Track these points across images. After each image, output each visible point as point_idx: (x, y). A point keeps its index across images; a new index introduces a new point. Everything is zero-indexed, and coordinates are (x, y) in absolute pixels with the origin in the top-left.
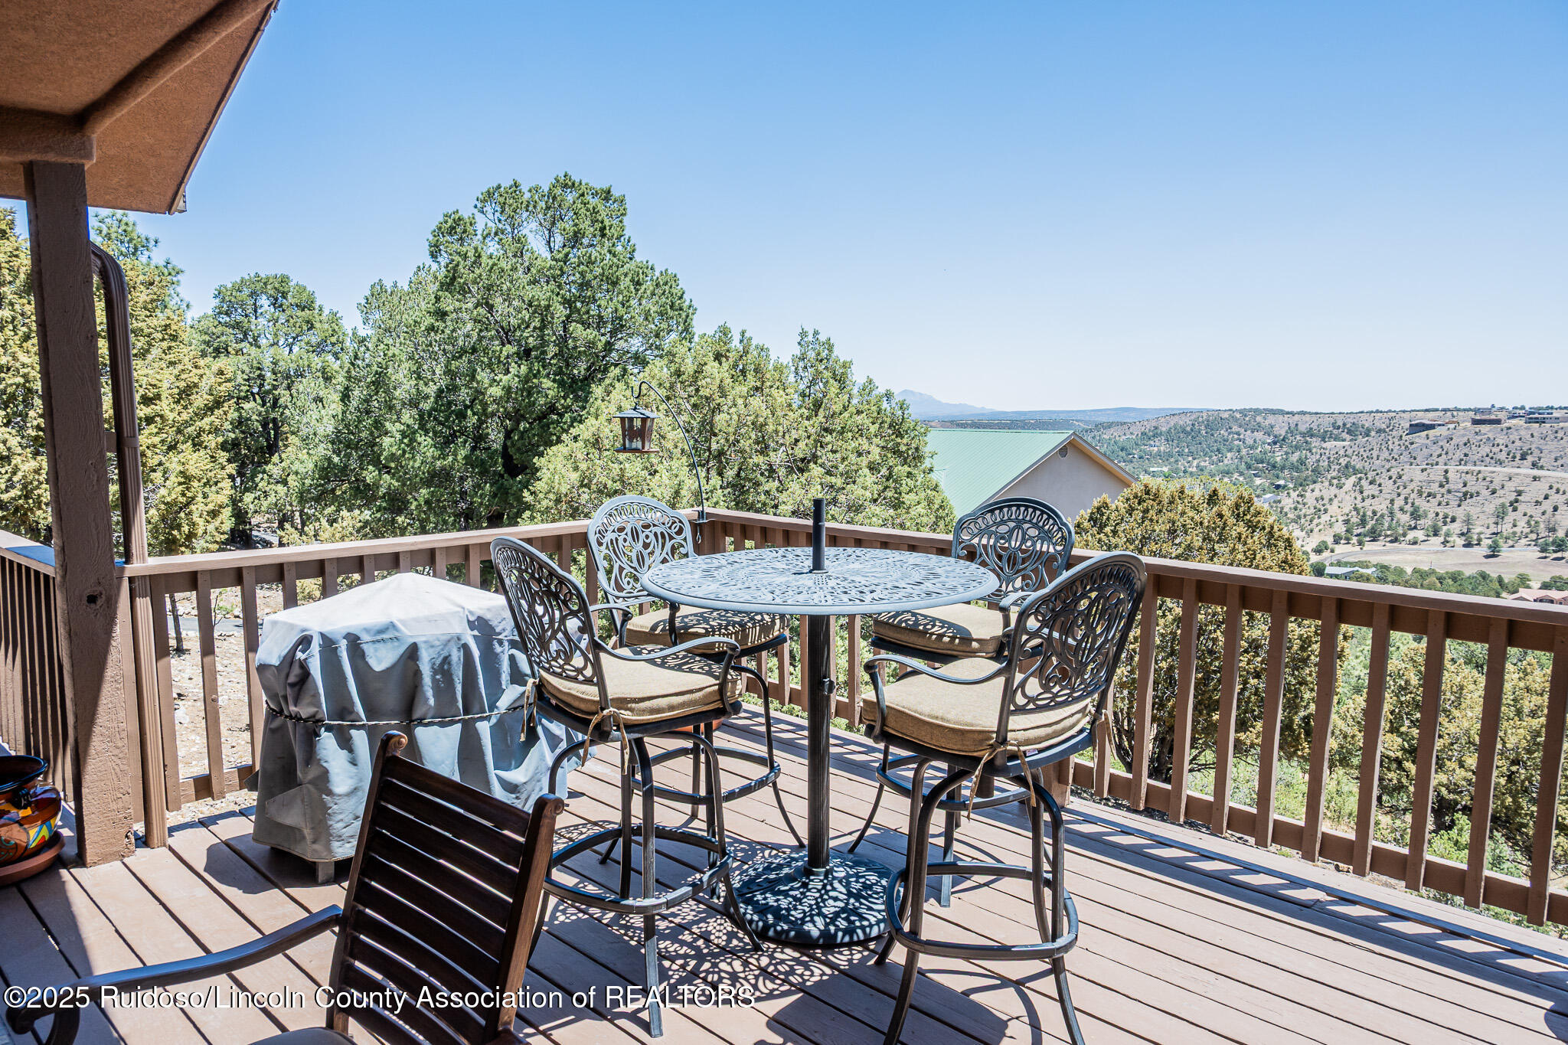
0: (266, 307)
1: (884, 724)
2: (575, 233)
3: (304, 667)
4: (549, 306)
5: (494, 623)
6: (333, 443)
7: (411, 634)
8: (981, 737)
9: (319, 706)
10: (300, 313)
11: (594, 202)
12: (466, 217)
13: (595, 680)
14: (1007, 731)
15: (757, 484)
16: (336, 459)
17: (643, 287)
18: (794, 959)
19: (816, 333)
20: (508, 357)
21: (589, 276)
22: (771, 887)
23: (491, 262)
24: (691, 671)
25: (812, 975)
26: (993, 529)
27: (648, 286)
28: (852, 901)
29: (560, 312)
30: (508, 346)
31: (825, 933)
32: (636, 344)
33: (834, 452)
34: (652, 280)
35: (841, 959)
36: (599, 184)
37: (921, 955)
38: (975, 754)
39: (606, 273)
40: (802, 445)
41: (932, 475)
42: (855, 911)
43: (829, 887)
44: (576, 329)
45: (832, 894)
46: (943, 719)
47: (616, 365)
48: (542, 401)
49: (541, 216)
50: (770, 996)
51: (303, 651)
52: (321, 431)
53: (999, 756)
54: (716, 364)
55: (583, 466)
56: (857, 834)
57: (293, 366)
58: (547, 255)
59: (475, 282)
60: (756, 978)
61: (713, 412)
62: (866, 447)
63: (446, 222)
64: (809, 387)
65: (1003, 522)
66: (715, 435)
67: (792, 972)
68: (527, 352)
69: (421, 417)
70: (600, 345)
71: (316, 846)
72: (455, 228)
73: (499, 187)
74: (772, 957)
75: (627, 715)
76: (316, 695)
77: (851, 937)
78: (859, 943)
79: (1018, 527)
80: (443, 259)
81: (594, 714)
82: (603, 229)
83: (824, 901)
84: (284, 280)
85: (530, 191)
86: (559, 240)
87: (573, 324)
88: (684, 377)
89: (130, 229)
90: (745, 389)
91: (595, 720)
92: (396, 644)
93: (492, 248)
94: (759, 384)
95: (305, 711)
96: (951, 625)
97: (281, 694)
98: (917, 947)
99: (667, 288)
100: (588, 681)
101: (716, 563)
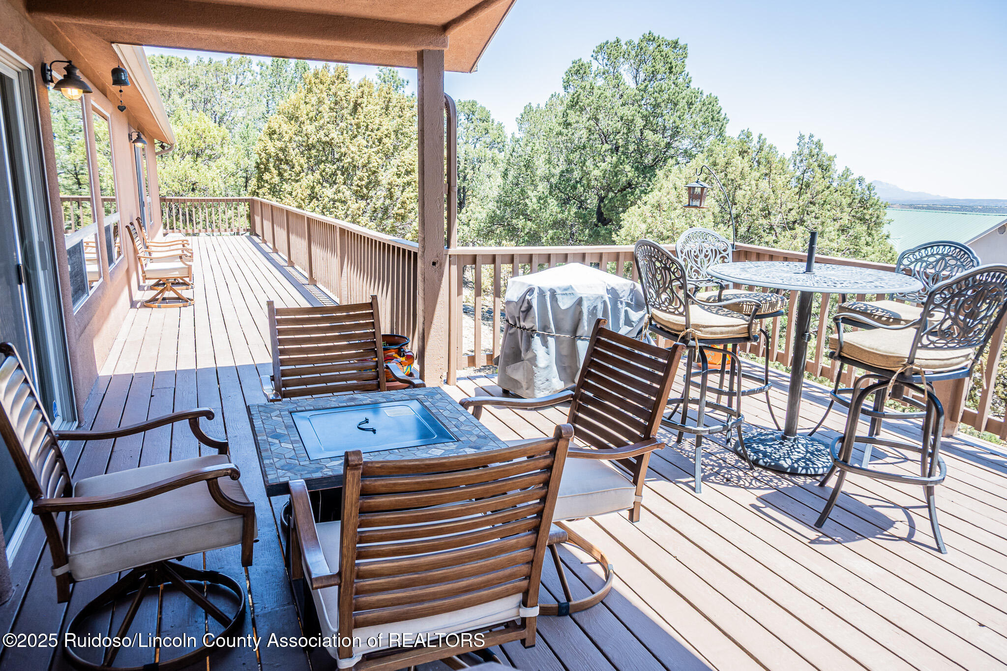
0: (463, 121)
1: (841, 351)
2: (653, 72)
3: (529, 303)
4: (633, 120)
5: (619, 292)
6: (497, 202)
7: (581, 292)
8: (898, 360)
9: (535, 323)
10: (481, 124)
11: (666, 49)
12: (585, 62)
13: (684, 314)
14: (914, 358)
15: (761, 237)
16: (498, 212)
17: (694, 106)
18: (772, 476)
19: (811, 136)
20: (605, 151)
21: (659, 100)
22: (763, 442)
23: (600, 92)
24: (732, 317)
25: (783, 484)
26: (926, 259)
27: (698, 105)
28: (809, 455)
29: (640, 122)
30: (606, 145)
31: (791, 467)
32: (686, 144)
33: (816, 218)
34: (700, 101)
35: (800, 480)
36: (670, 38)
37: (848, 472)
38: (893, 369)
39: (671, 98)
40: (793, 212)
41: (888, 240)
42: (809, 460)
43: (795, 446)
44: (648, 134)
45: (797, 450)
46: (876, 350)
47: (672, 157)
48: (624, 179)
49: (632, 61)
50: (759, 488)
51: (530, 295)
52: (491, 196)
53: (908, 371)
54: (740, 158)
55: (649, 220)
56: (812, 430)
57: (476, 156)
58: (633, 86)
59: (589, 105)
60: (751, 480)
61: (736, 189)
62: (839, 215)
63: (574, 67)
64: (803, 174)
65: (933, 255)
66: (735, 204)
67: (771, 481)
68: (617, 149)
69: (551, 187)
70: (663, 144)
71: (527, 391)
72: (579, 70)
73: (607, 43)
74: (760, 473)
75: (699, 334)
76: (534, 318)
77: (807, 471)
78: (811, 475)
79: (943, 259)
80: (571, 91)
81: (681, 331)
82: (670, 68)
83: (792, 452)
84: (474, 104)
85: (626, 44)
86: (642, 75)
87: (647, 131)
88: (718, 167)
89: (394, 75)
90: (758, 174)
91: (682, 334)
92: (572, 296)
93: (600, 82)
94: (767, 172)
95: (527, 325)
96: (888, 312)
97: (516, 315)
98: (846, 468)
99: (710, 106)
100: (681, 314)
101: (747, 266)
